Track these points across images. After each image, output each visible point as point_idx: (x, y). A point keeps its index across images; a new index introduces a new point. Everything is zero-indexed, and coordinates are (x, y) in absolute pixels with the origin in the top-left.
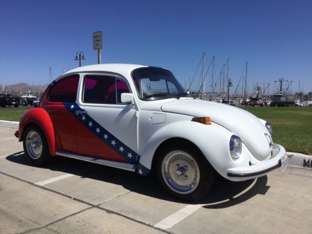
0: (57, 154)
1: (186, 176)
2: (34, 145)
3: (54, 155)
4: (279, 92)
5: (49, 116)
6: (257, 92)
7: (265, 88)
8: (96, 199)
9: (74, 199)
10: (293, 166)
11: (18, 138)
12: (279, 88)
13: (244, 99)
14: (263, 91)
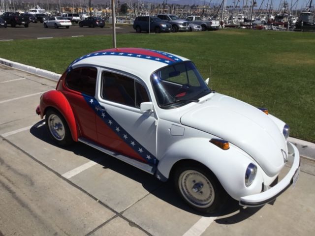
0: (79, 140)
1: (201, 192)
2: (57, 128)
3: (76, 141)
4: (307, 10)
5: (69, 104)
6: (284, 9)
7: (293, 4)
8: (118, 203)
9: (100, 202)
10: (305, 157)
11: (40, 115)
12: (309, 5)
13: (268, 16)
14: (289, 7)
